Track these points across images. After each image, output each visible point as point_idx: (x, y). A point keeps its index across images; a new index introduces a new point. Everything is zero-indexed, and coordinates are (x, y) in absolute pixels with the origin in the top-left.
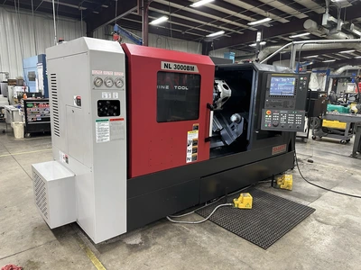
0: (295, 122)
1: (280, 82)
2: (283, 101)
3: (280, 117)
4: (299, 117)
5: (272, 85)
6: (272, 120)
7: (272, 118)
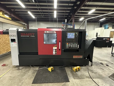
0: (75, 46)
1: (70, 34)
2: (71, 40)
3: (71, 45)
4: (76, 45)
5: (68, 35)
6: (69, 46)
7: (69, 45)
